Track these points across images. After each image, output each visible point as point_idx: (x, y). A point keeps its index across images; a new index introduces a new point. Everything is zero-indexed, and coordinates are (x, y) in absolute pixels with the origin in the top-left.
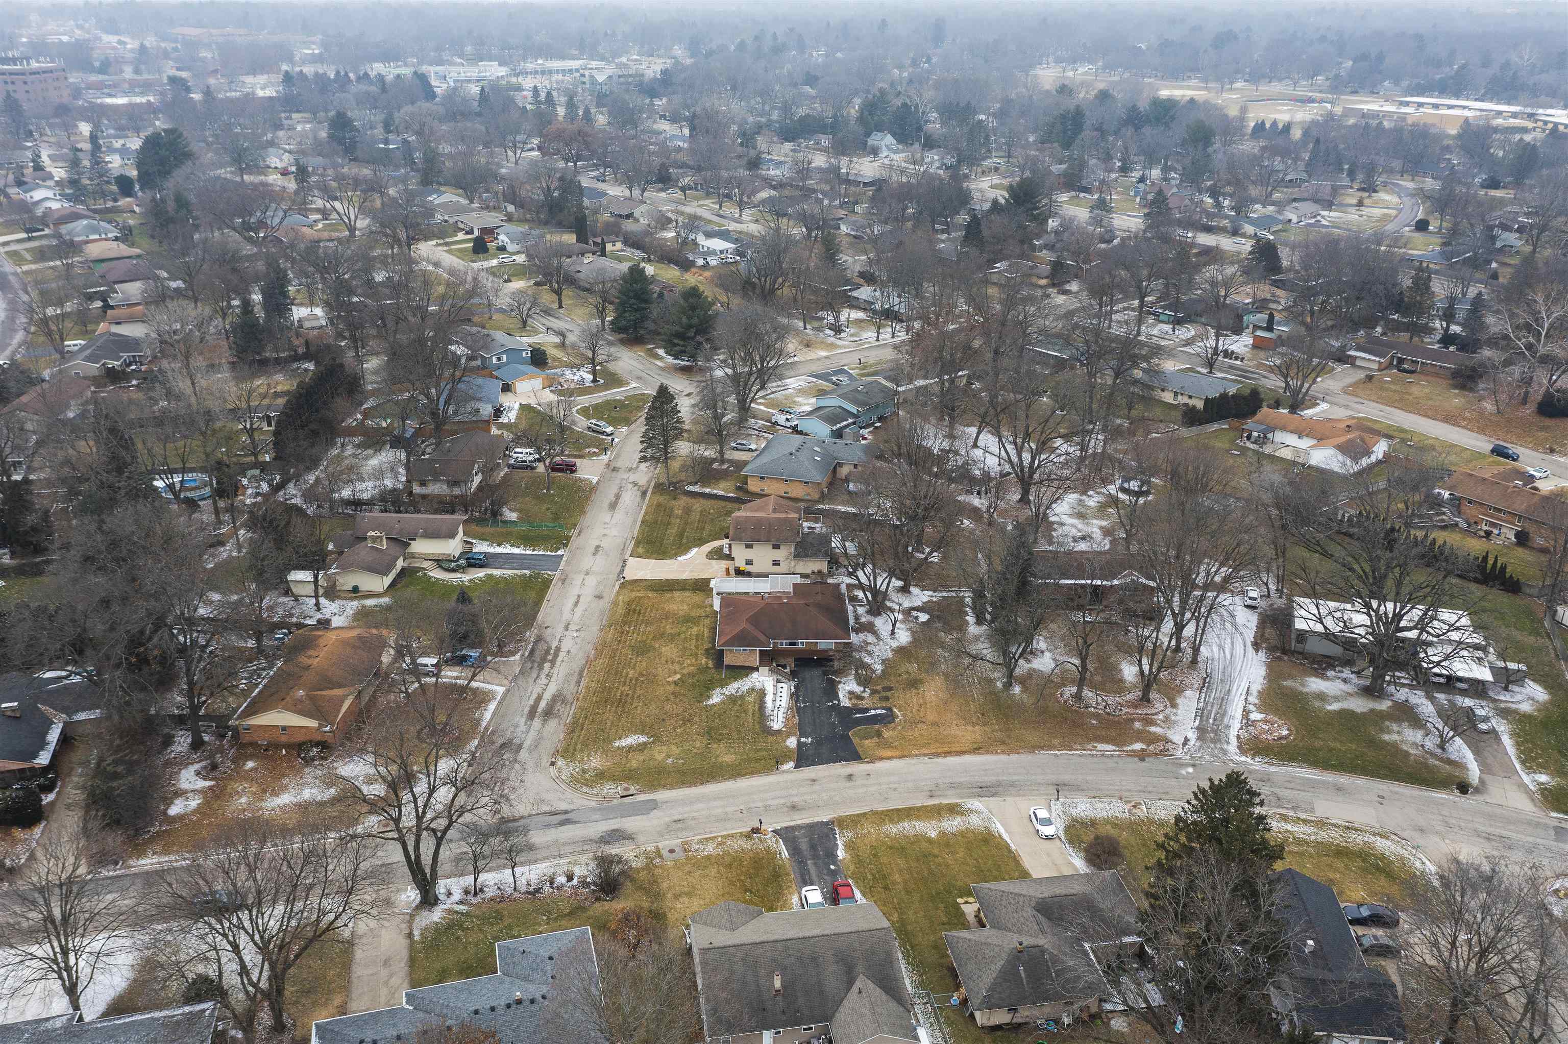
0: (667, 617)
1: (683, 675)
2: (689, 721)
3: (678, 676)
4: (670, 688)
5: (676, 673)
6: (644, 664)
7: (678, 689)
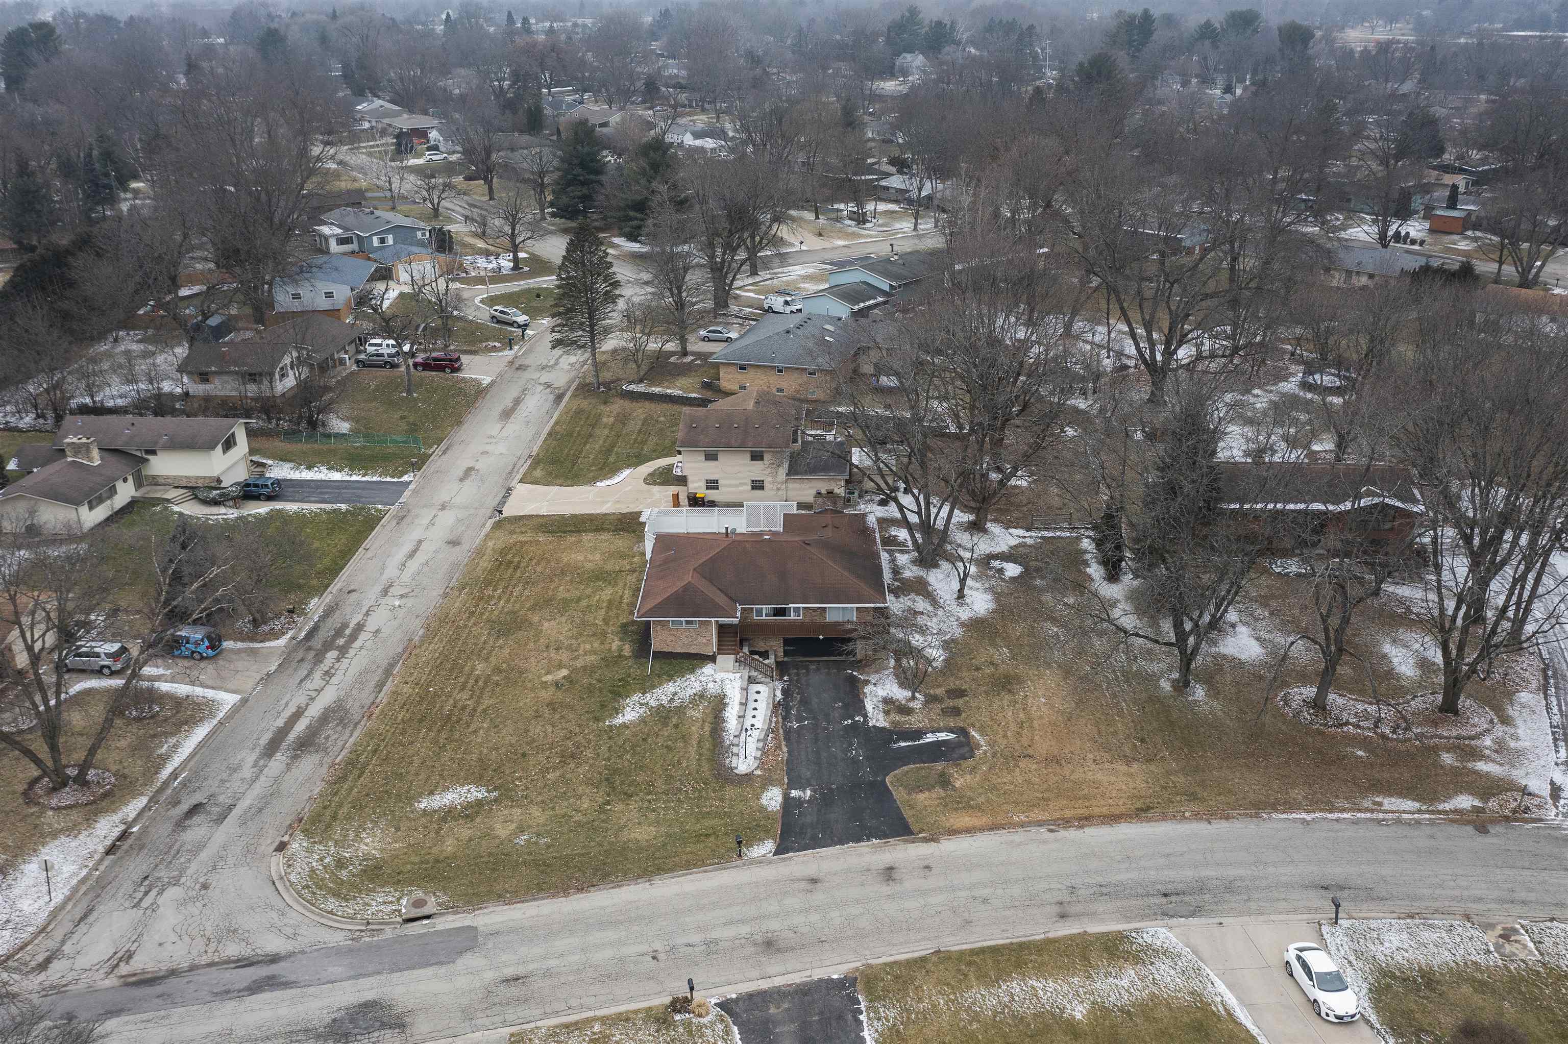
0: (563, 573)
1: (574, 670)
2: (573, 756)
3: (564, 672)
4: (545, 695)
5: (560, 666)
6: (506, 651)
7: (560, 695)
